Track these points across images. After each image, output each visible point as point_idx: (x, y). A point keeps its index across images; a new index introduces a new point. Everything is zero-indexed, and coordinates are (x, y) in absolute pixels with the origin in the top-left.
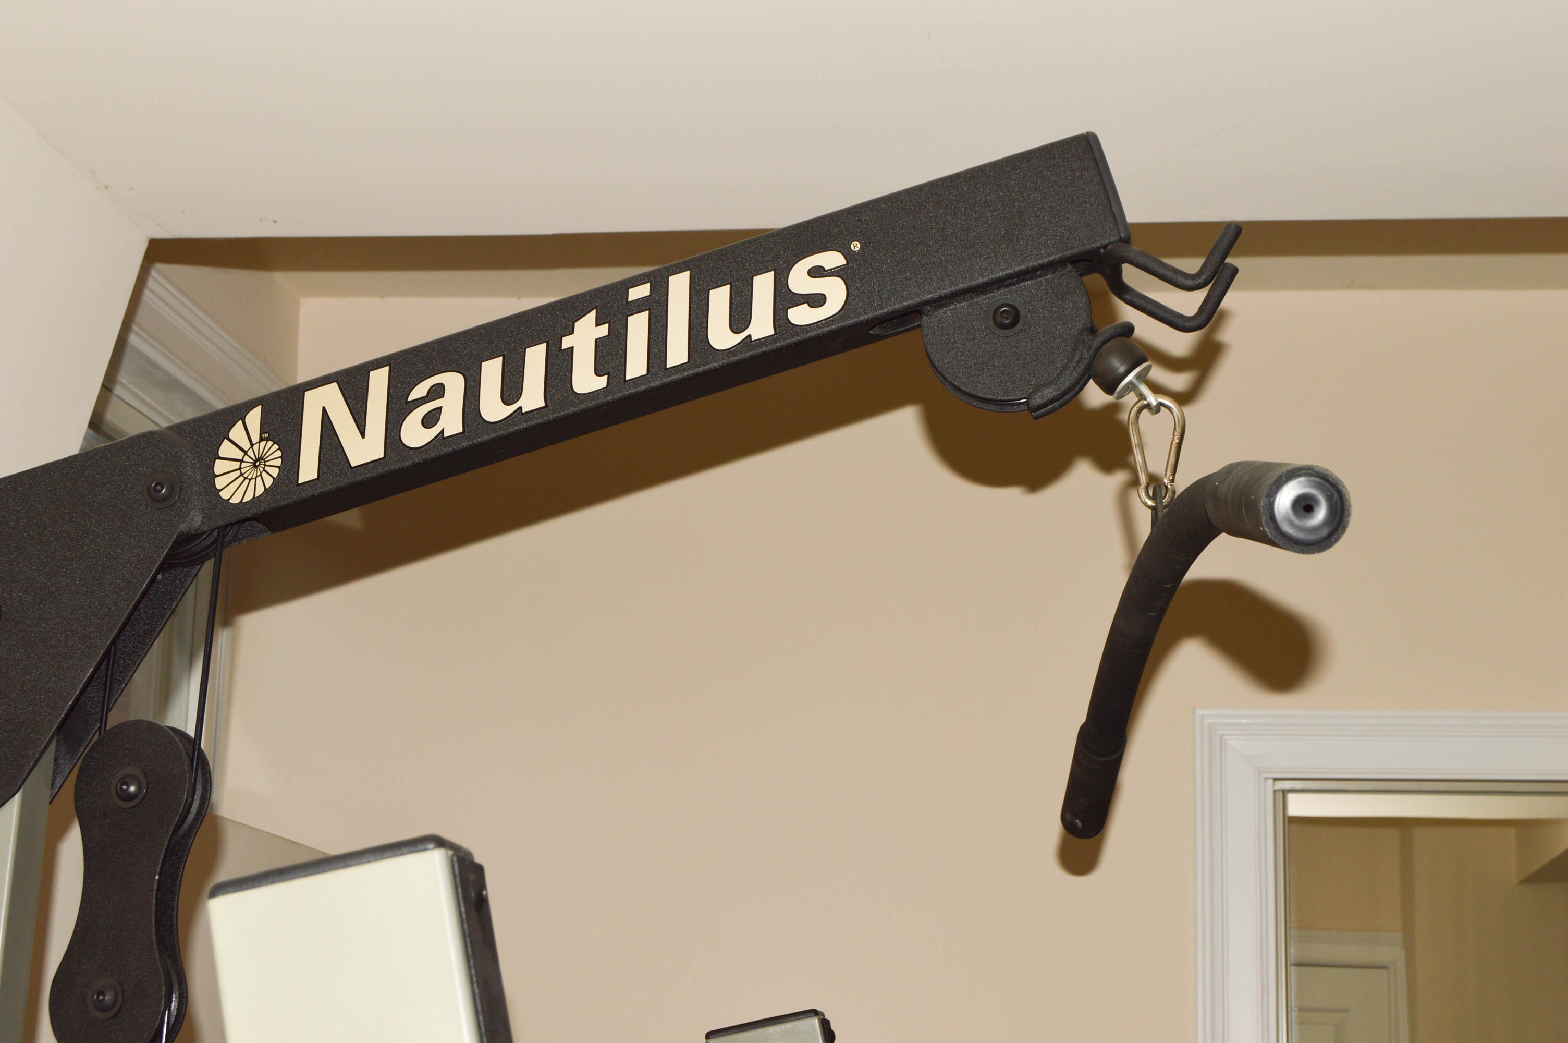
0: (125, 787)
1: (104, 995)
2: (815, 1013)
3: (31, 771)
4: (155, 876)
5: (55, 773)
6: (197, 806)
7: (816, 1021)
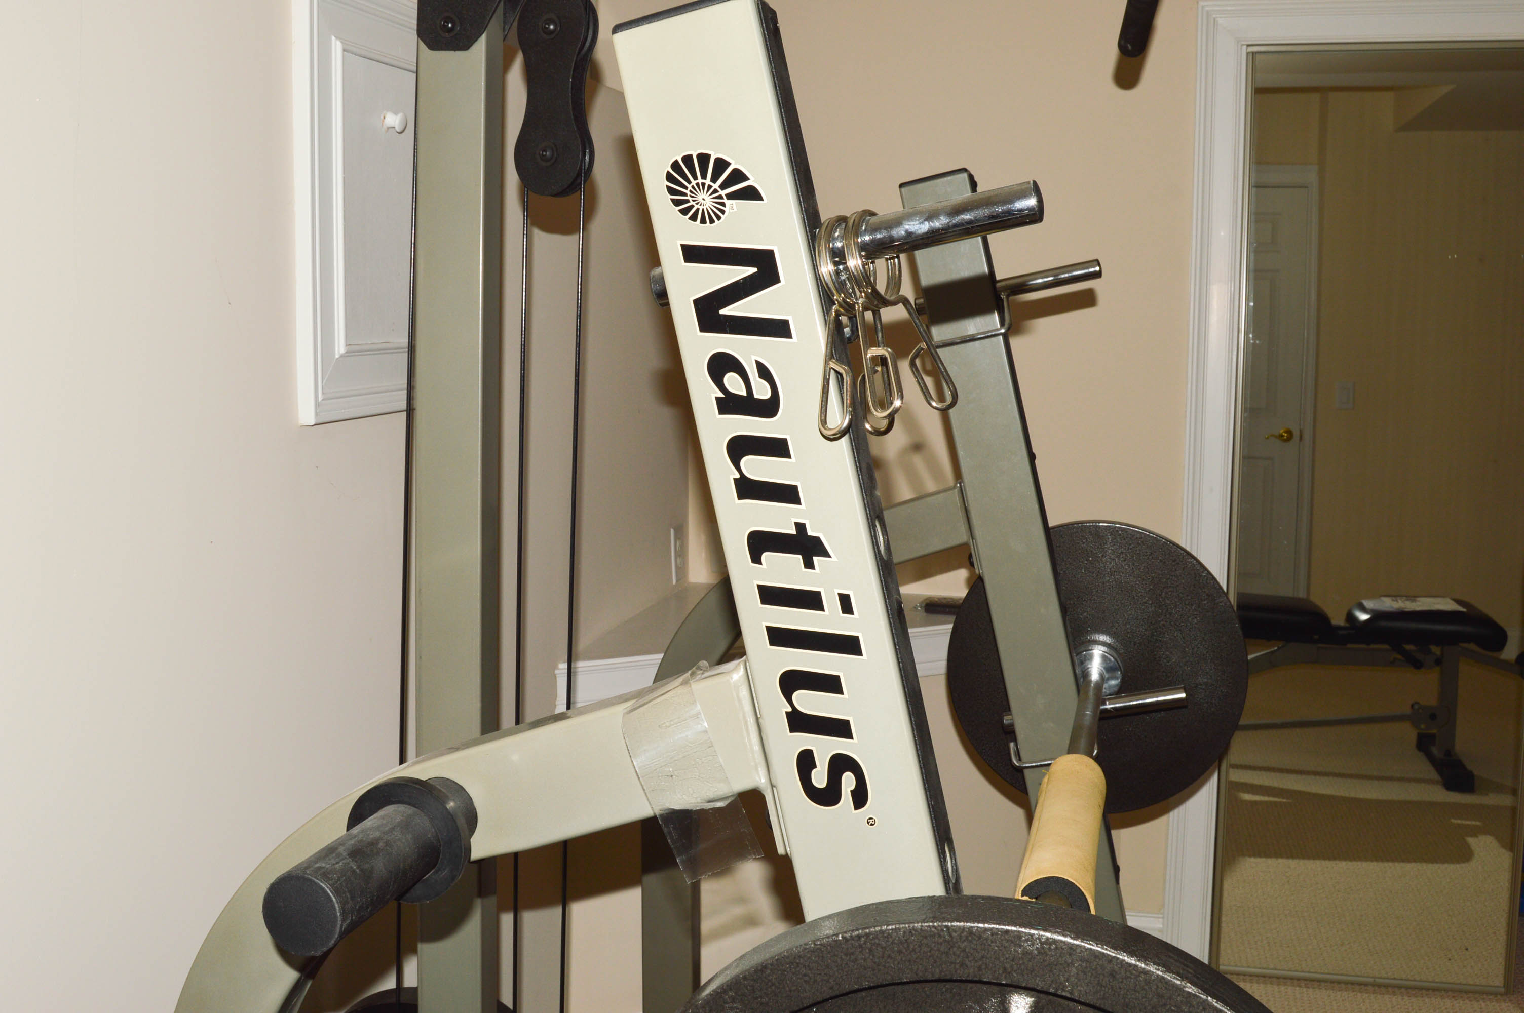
0: (547, 26)
1: (546, 152)
2: (964, 170)
3: (490, 19)
4: (569, 79)
5: (505, 23)
6: (591, 38)
7: (965, 175)
